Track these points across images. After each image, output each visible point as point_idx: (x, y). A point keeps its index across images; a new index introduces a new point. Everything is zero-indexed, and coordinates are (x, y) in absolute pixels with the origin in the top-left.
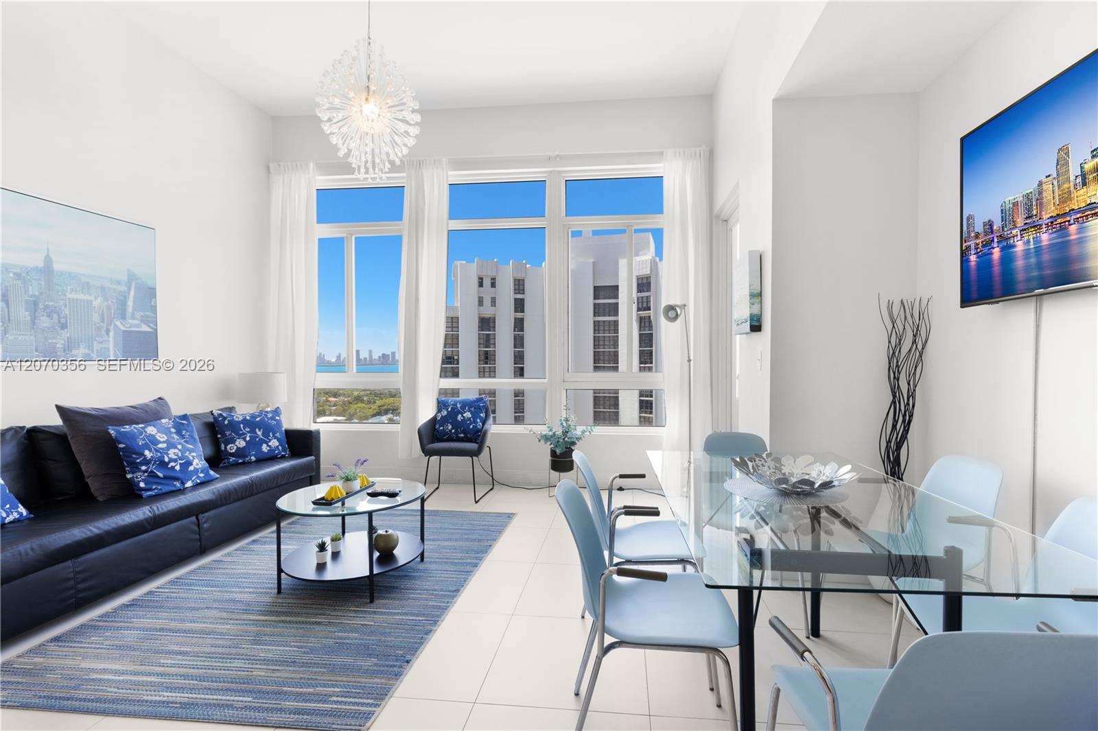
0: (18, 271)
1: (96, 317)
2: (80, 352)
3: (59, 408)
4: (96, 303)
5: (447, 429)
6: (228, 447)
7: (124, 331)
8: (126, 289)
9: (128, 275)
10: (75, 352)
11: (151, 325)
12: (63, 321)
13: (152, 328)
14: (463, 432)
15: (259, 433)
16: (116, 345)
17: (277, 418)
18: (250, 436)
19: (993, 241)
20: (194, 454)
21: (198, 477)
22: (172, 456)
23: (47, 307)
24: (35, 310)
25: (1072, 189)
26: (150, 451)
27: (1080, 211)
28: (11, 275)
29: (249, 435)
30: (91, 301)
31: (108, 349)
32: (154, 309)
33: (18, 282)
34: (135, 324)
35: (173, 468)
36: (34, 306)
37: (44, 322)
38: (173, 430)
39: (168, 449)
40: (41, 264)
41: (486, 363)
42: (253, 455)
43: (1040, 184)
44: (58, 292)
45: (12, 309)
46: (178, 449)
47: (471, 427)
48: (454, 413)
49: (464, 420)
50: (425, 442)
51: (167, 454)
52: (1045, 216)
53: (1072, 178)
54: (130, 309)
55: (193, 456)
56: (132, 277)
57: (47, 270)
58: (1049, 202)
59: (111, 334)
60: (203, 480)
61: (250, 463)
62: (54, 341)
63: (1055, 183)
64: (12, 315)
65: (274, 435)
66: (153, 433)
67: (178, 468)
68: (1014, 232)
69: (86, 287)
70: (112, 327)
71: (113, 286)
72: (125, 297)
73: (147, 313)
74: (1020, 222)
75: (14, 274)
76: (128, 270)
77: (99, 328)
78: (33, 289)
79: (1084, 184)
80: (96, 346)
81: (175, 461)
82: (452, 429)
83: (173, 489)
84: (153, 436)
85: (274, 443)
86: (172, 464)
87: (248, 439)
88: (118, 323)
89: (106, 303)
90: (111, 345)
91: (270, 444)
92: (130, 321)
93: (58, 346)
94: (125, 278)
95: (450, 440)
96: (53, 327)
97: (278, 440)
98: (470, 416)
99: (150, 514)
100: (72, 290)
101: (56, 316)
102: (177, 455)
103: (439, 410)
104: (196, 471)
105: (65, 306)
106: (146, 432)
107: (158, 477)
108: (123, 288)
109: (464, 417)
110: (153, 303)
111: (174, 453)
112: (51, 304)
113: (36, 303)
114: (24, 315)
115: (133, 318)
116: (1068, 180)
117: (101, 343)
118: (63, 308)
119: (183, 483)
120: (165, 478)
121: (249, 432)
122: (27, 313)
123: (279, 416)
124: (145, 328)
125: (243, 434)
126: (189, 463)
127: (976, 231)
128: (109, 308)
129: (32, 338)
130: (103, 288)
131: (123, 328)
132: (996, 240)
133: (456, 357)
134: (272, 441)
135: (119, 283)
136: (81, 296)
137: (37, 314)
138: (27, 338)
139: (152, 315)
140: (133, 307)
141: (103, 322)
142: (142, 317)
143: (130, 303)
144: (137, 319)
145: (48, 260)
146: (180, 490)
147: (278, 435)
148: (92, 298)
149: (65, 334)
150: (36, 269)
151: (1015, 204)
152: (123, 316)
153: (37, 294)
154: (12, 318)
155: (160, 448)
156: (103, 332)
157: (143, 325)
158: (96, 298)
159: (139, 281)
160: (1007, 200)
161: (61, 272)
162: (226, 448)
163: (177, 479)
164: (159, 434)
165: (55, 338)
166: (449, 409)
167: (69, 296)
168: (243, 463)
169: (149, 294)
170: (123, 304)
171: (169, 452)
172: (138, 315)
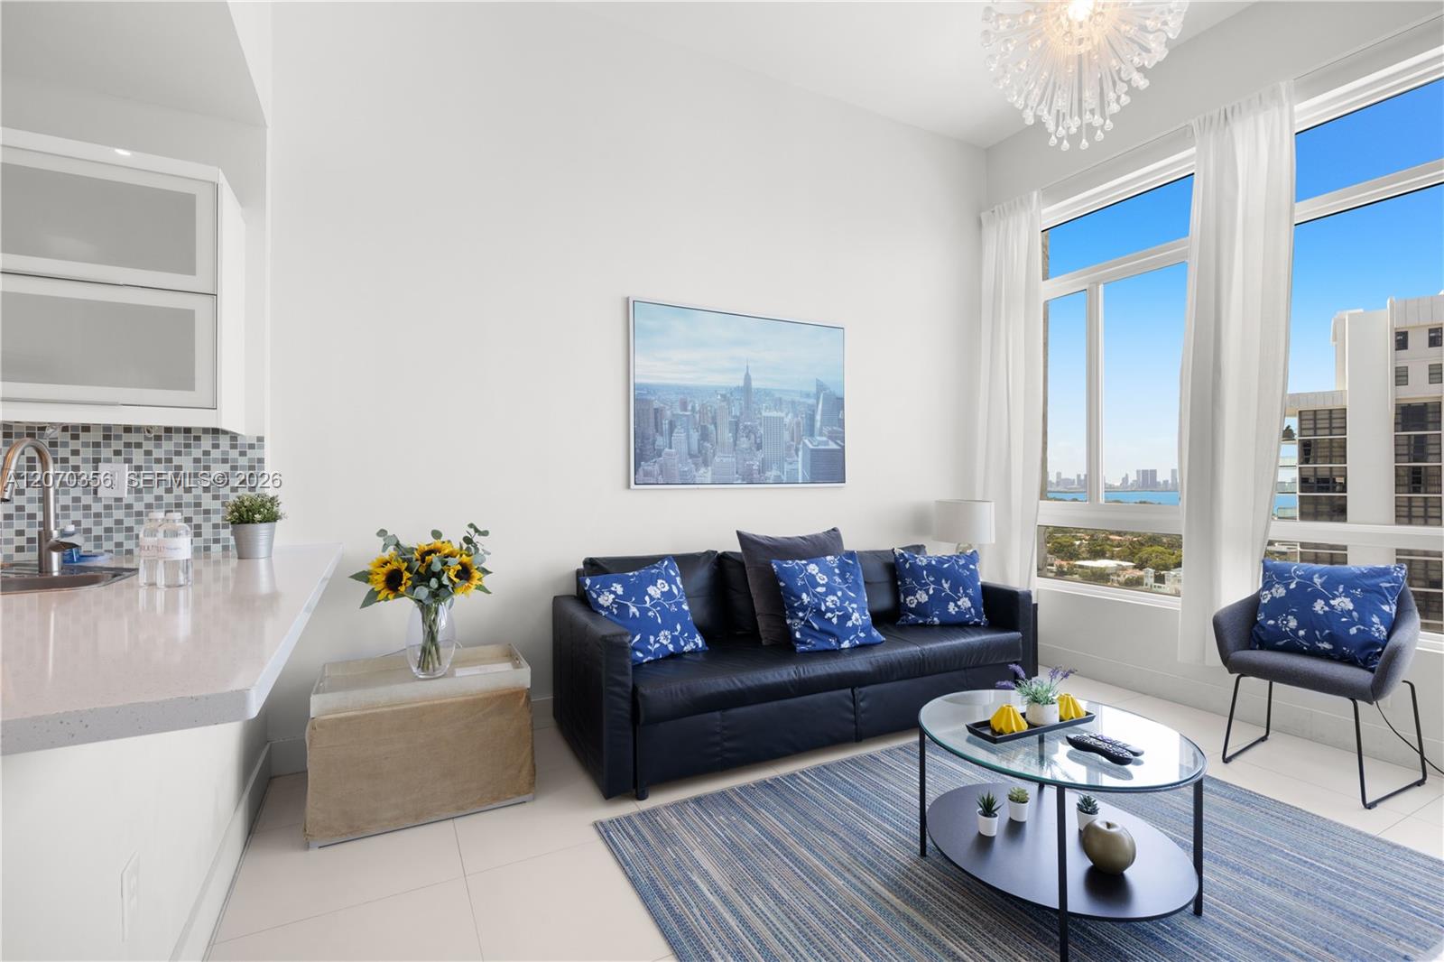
0: (724, 392)
1: (787, 436)
2: (772, 474)
3: (739, 534)
4: (787, 420)
5: (1286, 626)
6: (908, 599)
7: (812, 450)
8: (815, 401)
9: (817, 385)
10: (768, 474)
11: (839, 442)
12: (758, 440)
13: (840, 445)
14: (1330, 638)
15: (946, 586)
16: (803, 466)
17: (972, 567)
18: (933, 589)
20: (855, 606)
21: (858, 637)
22: (830, 604)
23: (746, 427)
24: (737, 430)
26: (808, 595)
28: (719, 397)
29: (932, 586)
30: (783, 418)
31: (798, 470)
32: (842, 423)
33: (724, 404)
34: (822, 442)
35: (830, 619)
36: (735, 427)
37: (744, 443)
38: (837, 571)
39: (826, 594)
40: (741, 383)
41: (1416, 490)
42: (937, 616)
44: (755, 410)
45: (719, 432)
46: (837, 596)
47: (1353, 631)
48: (1302, 597)
49: (1332, 613)
50: (1230, 643)
51: (825, 602)
54: (818, 425)
55: (852, 608)
56: (821, 387)
57: (746, 389)
59: (800, 453)
60: (864, 641)
61: (932, 626)
62: (751, 463)
64: (719, 437)
65: (964, 592)
66: (814, 573)
67: (835, 620)
69: (778, 403)
70: (801, 446)
71: (802, 400)
72: (814, 411)
73: (835, 428)
75: (722, 395)
76: (817, 380)
77: (789, 448)
78: (736, 411)
80: (787, 467)
81: (832, 611)
82: (1298, 628)
83: (828, 647)
84: (814, 576)
85: (965, 603)
86: (829, 615)
87: (931, 592)
88: (806, 441)
89: (796, 419)
90: (800, 464)
91: (959, 603)
92: (818, 438)
93: (754, 467)
94: (813, 390)
95: (1293, 649)
96: (751, 448)
97: (971, 599)
98: (1351, 606)
99: (794, 676)
100: (766, 408)
101: (753, 437)
102: (835, 605)
103: (1267, 585)
104: (855, 627)
105: (761, 424)
106: (807, 571)
107: (813, 628)
108: (812, 401)
109: (1332, 607)
110: (840, 416)
111: (833, 601)
112: (749, 423)
113: (737, 424)
114: (727, 436)
115: (821, 434)
117: (791, 463)
118: (759, 428)
119: (839, 642)
120: (821, 631)
121: (933, 582)
122: (730, 435)
123: (974, 565)
124: (833, 446)
125: (926, 584)
126: (847, 617)
128: (798, 424)
129: (734, 460)
130: (793, 403)
131: (811, 447)
133: (1339, 480)
134: (962, 600)
135: (808, 395)
136: (774, 414)
137: (738, 436)
138: (730, 459)
139: (840, 430)
140: (821, 422)
141: (793, 440)
142: (829, 432)
143: (818, 417)
144: (825, 436)
145: (748, 379)
146: (835, 650)
147: (970, 591)
148: (783, 415)
149: (760, 455)
150: (738, 389)
152: (812, 434)
153: (738, 414)
154: (719, 440)
155: (818, 593)
156: (793, 452)
157: (830, 442)
158: (787, 415)
159: (828, 391)
161: (757, 389)
162: (905, 600)
163: (832, 635)
164: (820, 575)
165: (752, 460)
166: (1293, 586)
167: (764, 414)
168: (924, 625)
169: (837, 404)
170: (812, 418)
171: (827, 599)
172: (825, 430)
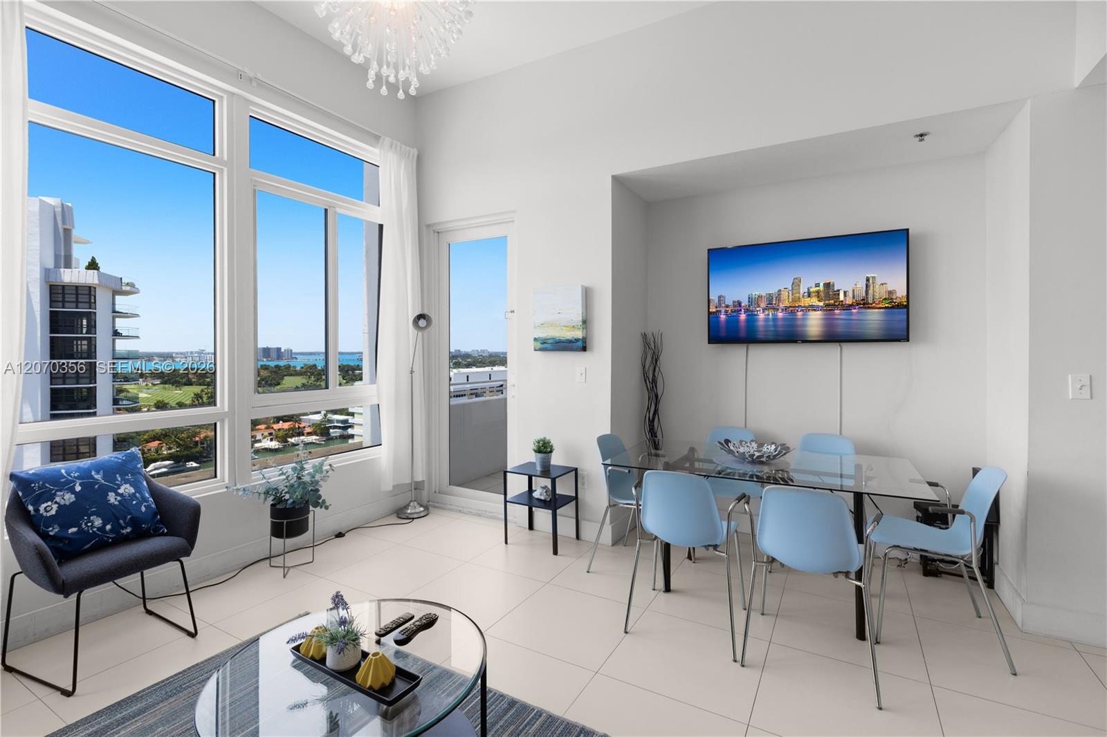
19: (741, 310)
25: (801, 297)
27: (804, 307)
43: (780, 291)
52: (781, 305)
53: (802, 292)
58: (785, 300)
63: (790, 292)
68: (758, 309)
74: (763, 305)
79: (809, 296)
116: (799, 293)
127: (726, 303)
132: (743, 310)
151: (760, 297)
160: (754, 294)
